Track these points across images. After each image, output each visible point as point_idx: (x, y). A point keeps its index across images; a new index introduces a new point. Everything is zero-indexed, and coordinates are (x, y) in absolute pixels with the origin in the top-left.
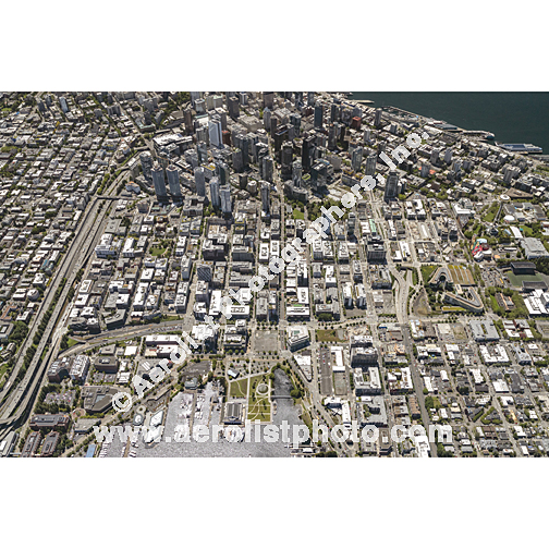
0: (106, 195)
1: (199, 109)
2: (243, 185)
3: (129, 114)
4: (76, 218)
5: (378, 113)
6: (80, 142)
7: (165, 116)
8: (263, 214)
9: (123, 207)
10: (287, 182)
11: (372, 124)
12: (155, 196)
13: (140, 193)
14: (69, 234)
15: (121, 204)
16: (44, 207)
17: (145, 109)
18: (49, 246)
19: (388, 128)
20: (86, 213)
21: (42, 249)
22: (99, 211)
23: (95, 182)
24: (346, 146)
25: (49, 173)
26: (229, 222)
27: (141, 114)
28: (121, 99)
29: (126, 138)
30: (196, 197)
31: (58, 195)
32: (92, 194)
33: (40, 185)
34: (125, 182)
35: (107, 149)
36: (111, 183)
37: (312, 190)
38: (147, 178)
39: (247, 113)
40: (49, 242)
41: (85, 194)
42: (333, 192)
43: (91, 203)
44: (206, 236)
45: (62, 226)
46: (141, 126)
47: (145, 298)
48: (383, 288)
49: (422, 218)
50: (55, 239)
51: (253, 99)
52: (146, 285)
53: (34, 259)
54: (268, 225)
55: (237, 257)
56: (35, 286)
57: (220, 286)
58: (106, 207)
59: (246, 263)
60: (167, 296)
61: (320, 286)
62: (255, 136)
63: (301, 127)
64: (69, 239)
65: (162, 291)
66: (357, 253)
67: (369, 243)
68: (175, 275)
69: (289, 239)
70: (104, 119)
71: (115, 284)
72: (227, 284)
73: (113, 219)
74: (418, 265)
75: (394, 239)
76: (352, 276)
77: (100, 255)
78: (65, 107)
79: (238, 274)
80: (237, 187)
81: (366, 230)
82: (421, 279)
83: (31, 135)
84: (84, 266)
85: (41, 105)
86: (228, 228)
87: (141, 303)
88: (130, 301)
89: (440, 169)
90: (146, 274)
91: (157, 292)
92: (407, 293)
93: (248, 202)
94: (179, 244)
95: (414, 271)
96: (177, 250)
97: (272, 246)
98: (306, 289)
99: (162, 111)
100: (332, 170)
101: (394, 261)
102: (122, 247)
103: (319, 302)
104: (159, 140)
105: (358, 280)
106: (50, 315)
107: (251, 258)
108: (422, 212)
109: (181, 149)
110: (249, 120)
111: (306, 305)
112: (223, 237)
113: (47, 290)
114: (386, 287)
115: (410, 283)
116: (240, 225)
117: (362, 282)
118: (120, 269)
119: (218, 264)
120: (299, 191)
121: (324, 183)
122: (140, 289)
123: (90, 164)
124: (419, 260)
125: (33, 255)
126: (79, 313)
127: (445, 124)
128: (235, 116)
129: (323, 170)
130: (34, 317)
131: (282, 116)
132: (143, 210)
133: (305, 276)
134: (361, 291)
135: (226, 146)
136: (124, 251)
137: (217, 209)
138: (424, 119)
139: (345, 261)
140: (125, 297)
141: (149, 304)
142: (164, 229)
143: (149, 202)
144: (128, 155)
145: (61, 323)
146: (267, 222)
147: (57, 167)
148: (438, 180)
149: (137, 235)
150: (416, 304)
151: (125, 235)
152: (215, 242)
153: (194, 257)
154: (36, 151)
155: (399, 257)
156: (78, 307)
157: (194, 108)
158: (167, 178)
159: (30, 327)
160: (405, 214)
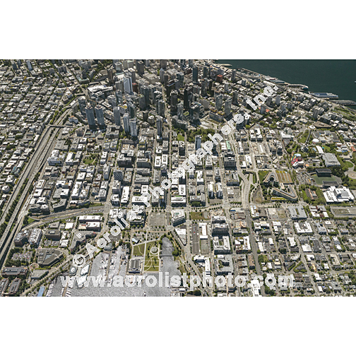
0: (56, 124)
1: (118, 69)
2: (145, 119)
3: (72, 72)
4: (35, 139)
5: (234, 73)
6: (40, 90)
7: (95, 73)
8: (158, 137)
9: (66, 132)
10: (174, 117)
11: (230, 79)
12: (88, 126)
13: (78, 123)
14: (31, 149)
15: (65, 131)
16: (15, 132)
17: (83, 69)
18: (17, 158)
19: (240, 82)
20: (42, 136)
21: (13, 160)
22: (51, 135)
23: (49, 116)
24: (212, 93)
25: (19, 110)
26: (136, 142)
27: (79, 72)
28: (67, 62)
29: (70, 88)
30: (115, 126)
31: (24, 124)
32: (47, 124)
33: (12, 118)
34: (68, 116)
35: (57, 95)
36: (59, 117)
37: (190, 122)
38: (82, 114)
39: (150, 72)
40: (17, 155)
41: (42, 124)
42: (203, 123)
43: (46, 130)
44: (120, 151)
45: (26, 144)
46: (80, 80)
47: (80, 191)
48: (234, 185)
49: (260, 141)
50: (22, 153)
51: (154, 63)
52: (80, 183)
53: (7, 166)
54: (161, 145)
55: (140, 165)
56: (7, 184)
57: (129, 184)
58: (55, 132)
59: (146, 169)
60: (94, 190)
61: (193, 184)
62: (154, 86)
63: (184, 81)
64: (30, 153)
65: (91, 187)
66: (217, 163)
67: (226, 156)
68: (99, 177)
69: (174, 154)
70: (56, 75)
71: (60, 182)
72: (133, 183)
73: (60, 140)
74: (256, 170)
75: (242, 154)
76: (214, 177)
77: (51, 164)
78: (30, 67)
79: (140, 176)
80: (141, 120)
81: (224, 148)
82: (258, 179)
83: (7, 85)
84: (40, 171)
85: (14, 65)
86: (135, 146)
87: (77, 195)
88: (70, 194)
89: (272, 109)
90: (81, 176)
91: (87, 188)
92: (249, 189)
93: (148, 130)
94: (102, 157)
95: (254, 174)
96: (101, 161)
97: (163, 158)
98: (184, 186)
99: (94, 70)
100: (203, 109)
101: (242, 168)
102: (65, 158)
103: (192, 194)
104: (91, 89)
105: (218, 180)
106: (17, 203)
107: (149, 166)
108: (260, 137)
109: (105, 95)
110: (150, 76)
111: (184, 196)
112: (131, 153)
113: (15, 187)
114: (236, 185)
115: (251, 182)
116: (142, 145)
117: (220, 181)
118: (63, 173)
119: (127, 169)
120: (181, 122)
121: (198, 118)
122: (76, 186)
123: (45, 104)
124: (257, 167)
125: (7, 163)
126: (36, 201)
127: (277, 80)
128: (141, 74)
129: (197, 109)
130: (6, 204)
131: (172, 73)
132: (80, 135)
133: (184, 178)
134: (219, 187)
135: (135, 93)
136: (67, 161)
137: (128, 134)
138: (263, 76)
139: (210, 168)
140: (66, 191)
141: (82, 195)
142: (93, 147)
143: (84, 129)
144: (71, 99)
145: (24, 208)
146: (160, 142)
147: (24, 106)
148: (271, 116)
149: (75, 151)
150: (255, 195)
151: (67, 151)
152: (126, 155)
153: (112, 165)
154: (11, 96)
155: (244, 165)
156: (35, 197)
157: (115, 69)
158: (95, 113)
159: (3, 210)
160: (250, 137)
